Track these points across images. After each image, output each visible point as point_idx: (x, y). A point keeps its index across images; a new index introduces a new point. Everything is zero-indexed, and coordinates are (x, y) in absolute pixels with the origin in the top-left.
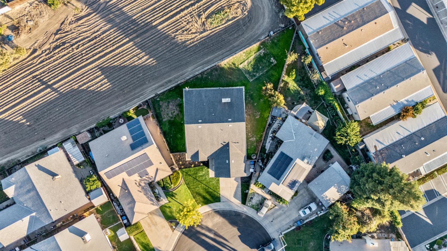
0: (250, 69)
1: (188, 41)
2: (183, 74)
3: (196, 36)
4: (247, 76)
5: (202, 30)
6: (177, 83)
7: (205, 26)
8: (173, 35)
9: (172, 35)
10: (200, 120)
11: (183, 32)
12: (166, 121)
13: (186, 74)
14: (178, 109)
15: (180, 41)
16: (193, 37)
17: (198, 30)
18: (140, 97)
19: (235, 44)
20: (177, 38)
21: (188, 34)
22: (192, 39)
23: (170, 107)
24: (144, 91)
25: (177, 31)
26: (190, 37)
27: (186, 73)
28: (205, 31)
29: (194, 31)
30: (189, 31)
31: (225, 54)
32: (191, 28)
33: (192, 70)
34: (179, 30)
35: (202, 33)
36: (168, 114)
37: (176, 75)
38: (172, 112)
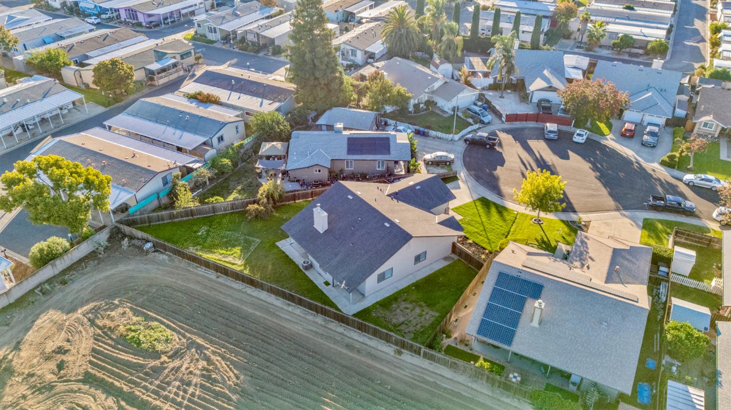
0: (237, 250)
1: (233, 363)
2: (317, 333)
3: (214, 353)
4: (252, 249)
5: (193, 350)
6: (345, 333)
7: (181, 349)
8: (234, 397)
9: (238, 400)
10: (386, 226)
11: (219, 382)
12: (437, 311)
13: (314, 329)
14: (394, 306)
15: (242, 377)
16: (219, 359)
17: (197, 356)
18: (432, 380)
19: (198, 288)
20: (236, 385)
21: (217, 368)
22: (223, 358)
23: (402, 319)
24: (412, 380)
25: (218, 395)
26: (222, 364)
27: (311, 330)
28: (192, 344)
29: (202, 364)
30: (208, 370)
31: (227, 293)
32: (198, 372)
33: (297, 323)
34: (214, 392)
35: (199, 347)
36: (421, 315)
37: (327, 343)
38: (408, 311)
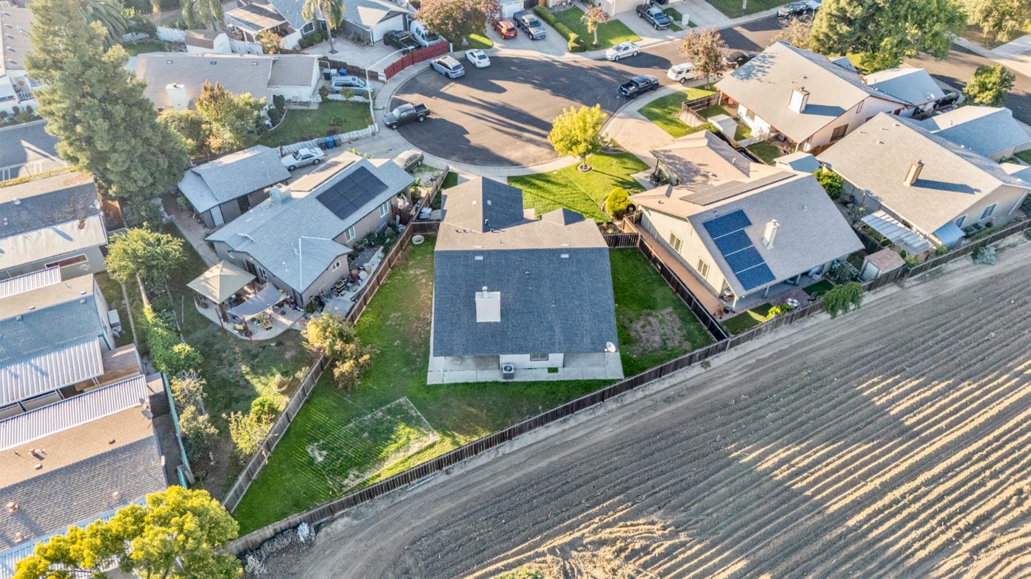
0: (403, 430)
1: (621, 519)
2: (628, 418)
3: (595, 531)
4: (415, 412)
5: (574, 553)
6: (647, 393)
7: (564, 567)
8: (683, 537)
9: (688, 536)
10: (566, 259)
11: (647, 546)
12: (665, 307)
13: (621, 417)
14: (633, 334)
15: (654, 518)
16: (608, 530)
17: (588, 554)
18: (754, 360)
19: (448, 505)
20: (664, 528)
21: (625, 539)
22: (609, 525)
23: (657, 338)
24: (746, 375)
25: (669, 553)
26: (618, 531)
27: (620, 421)
28: (564, 551)
29: (606, 552)
30: (621, 550)
31: (487, 475)
32: (617, 562)
33: (599, 428)
34: (662, 556)
35: (573, 545)
36: (661, 322)
37: (651, 416)
38: (648, 327)
